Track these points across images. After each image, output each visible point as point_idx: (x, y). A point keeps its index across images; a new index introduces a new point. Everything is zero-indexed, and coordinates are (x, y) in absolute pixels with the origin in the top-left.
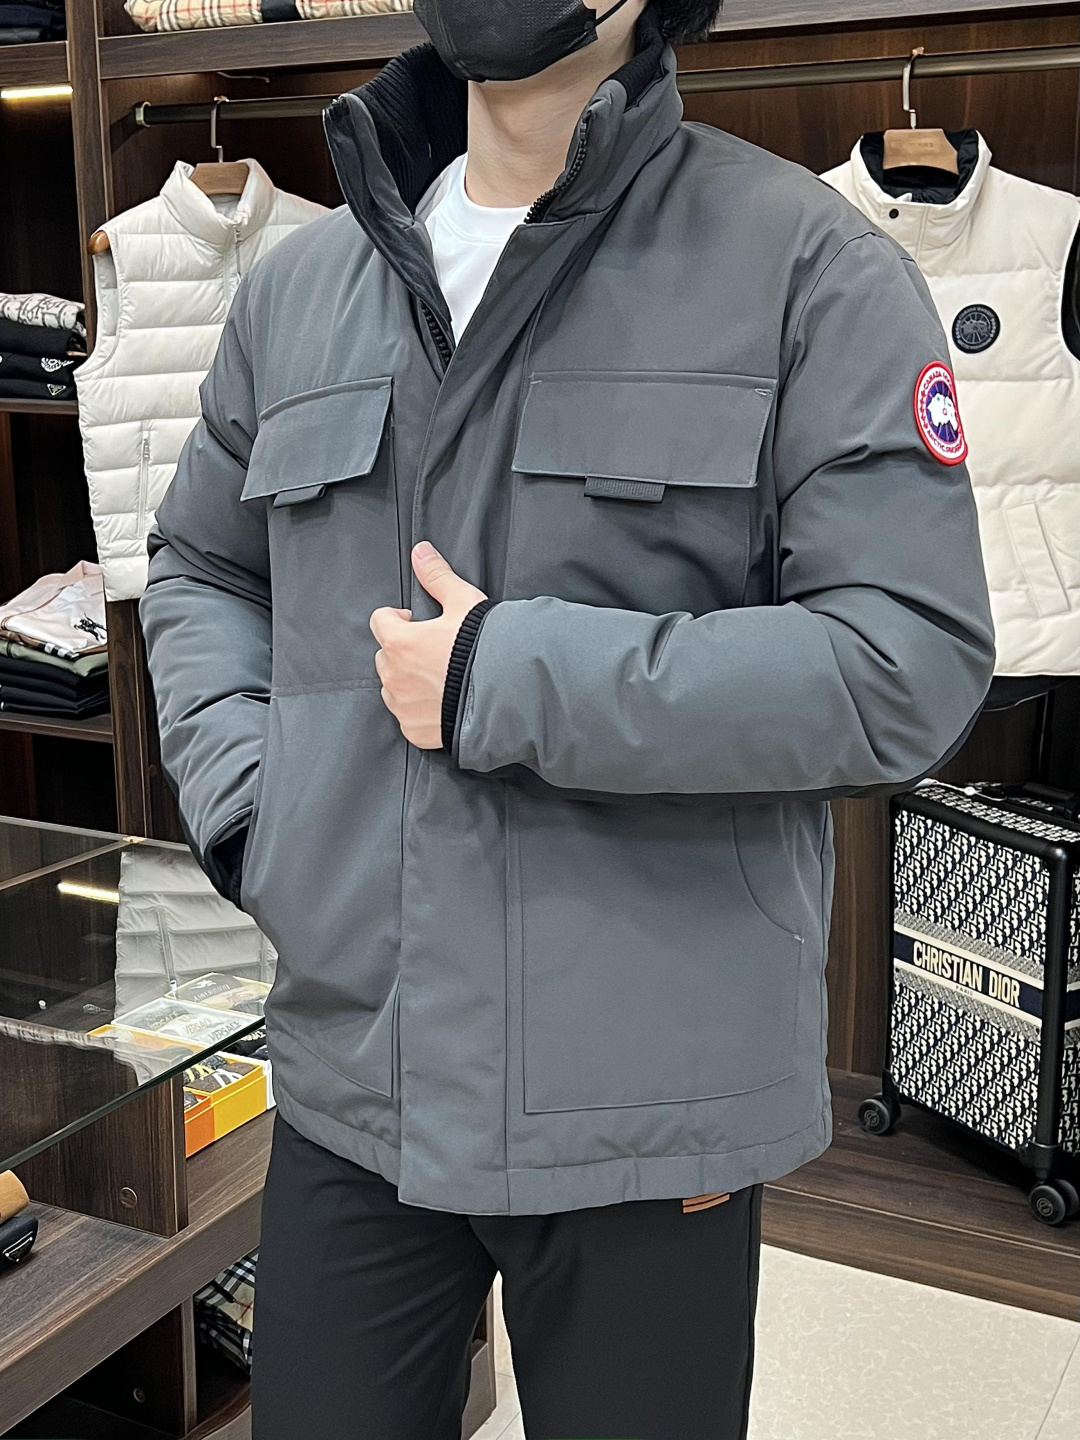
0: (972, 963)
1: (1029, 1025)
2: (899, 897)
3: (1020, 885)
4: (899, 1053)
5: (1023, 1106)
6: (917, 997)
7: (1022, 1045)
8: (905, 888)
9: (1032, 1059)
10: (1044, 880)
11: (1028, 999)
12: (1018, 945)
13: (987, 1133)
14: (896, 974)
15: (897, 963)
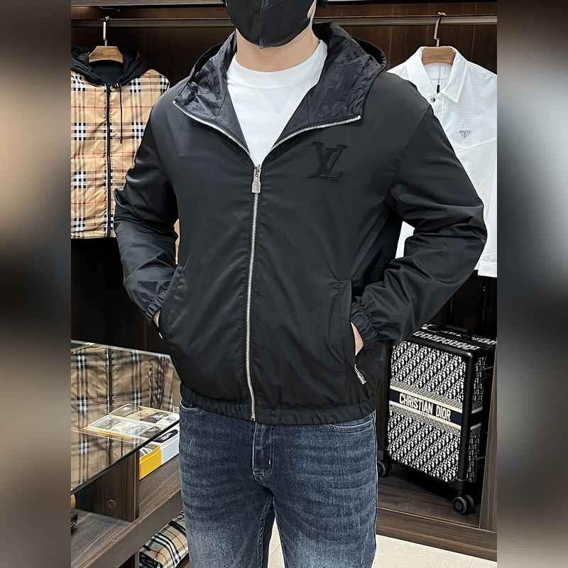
0: (428, 402)
1: (455, 428)
2: (393, 374)
3: (452, 368)
4: (392, 441)
5: (451, 463)
6: (401, 417)
7: (451, 437)
8: (396, 370)
9: (456, 443)
10: (464, 366)
11: (454, 417)
12: (450, 394)
13: (434, 475)
14: (390, 408)
15: (391, 402)
